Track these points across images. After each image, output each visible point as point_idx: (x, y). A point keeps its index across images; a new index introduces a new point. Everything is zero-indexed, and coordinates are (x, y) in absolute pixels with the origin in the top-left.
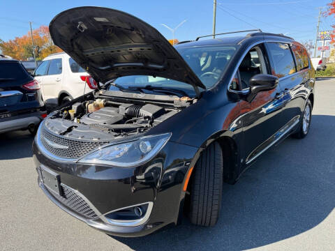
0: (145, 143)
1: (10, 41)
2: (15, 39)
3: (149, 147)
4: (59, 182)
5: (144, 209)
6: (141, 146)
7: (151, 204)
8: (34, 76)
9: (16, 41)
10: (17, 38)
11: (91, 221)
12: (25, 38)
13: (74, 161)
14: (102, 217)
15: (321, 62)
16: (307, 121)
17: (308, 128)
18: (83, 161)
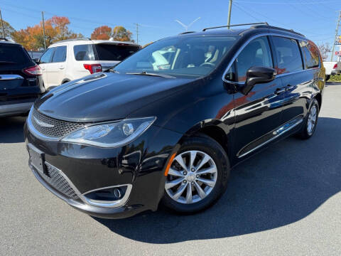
0: (128, 125)
1: (22, 30)
2: (26, 28)
3: (132, 129)
4: (44, 160)
5: (123, 190)
6: (124, 128)
7: (130, 187)
8: (38, 63)
9: (27, 31)
10: (29, 28)
11: (72, 200)
12: (37, 27)
13: (57, 139)
14: (82, 197)
15: (336, 66)
16: (313, 122)
17: (314, 129)
18: (65, 140)
